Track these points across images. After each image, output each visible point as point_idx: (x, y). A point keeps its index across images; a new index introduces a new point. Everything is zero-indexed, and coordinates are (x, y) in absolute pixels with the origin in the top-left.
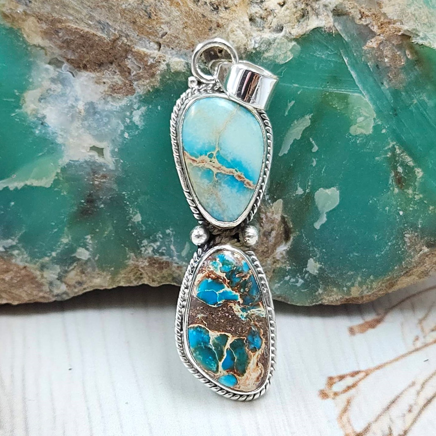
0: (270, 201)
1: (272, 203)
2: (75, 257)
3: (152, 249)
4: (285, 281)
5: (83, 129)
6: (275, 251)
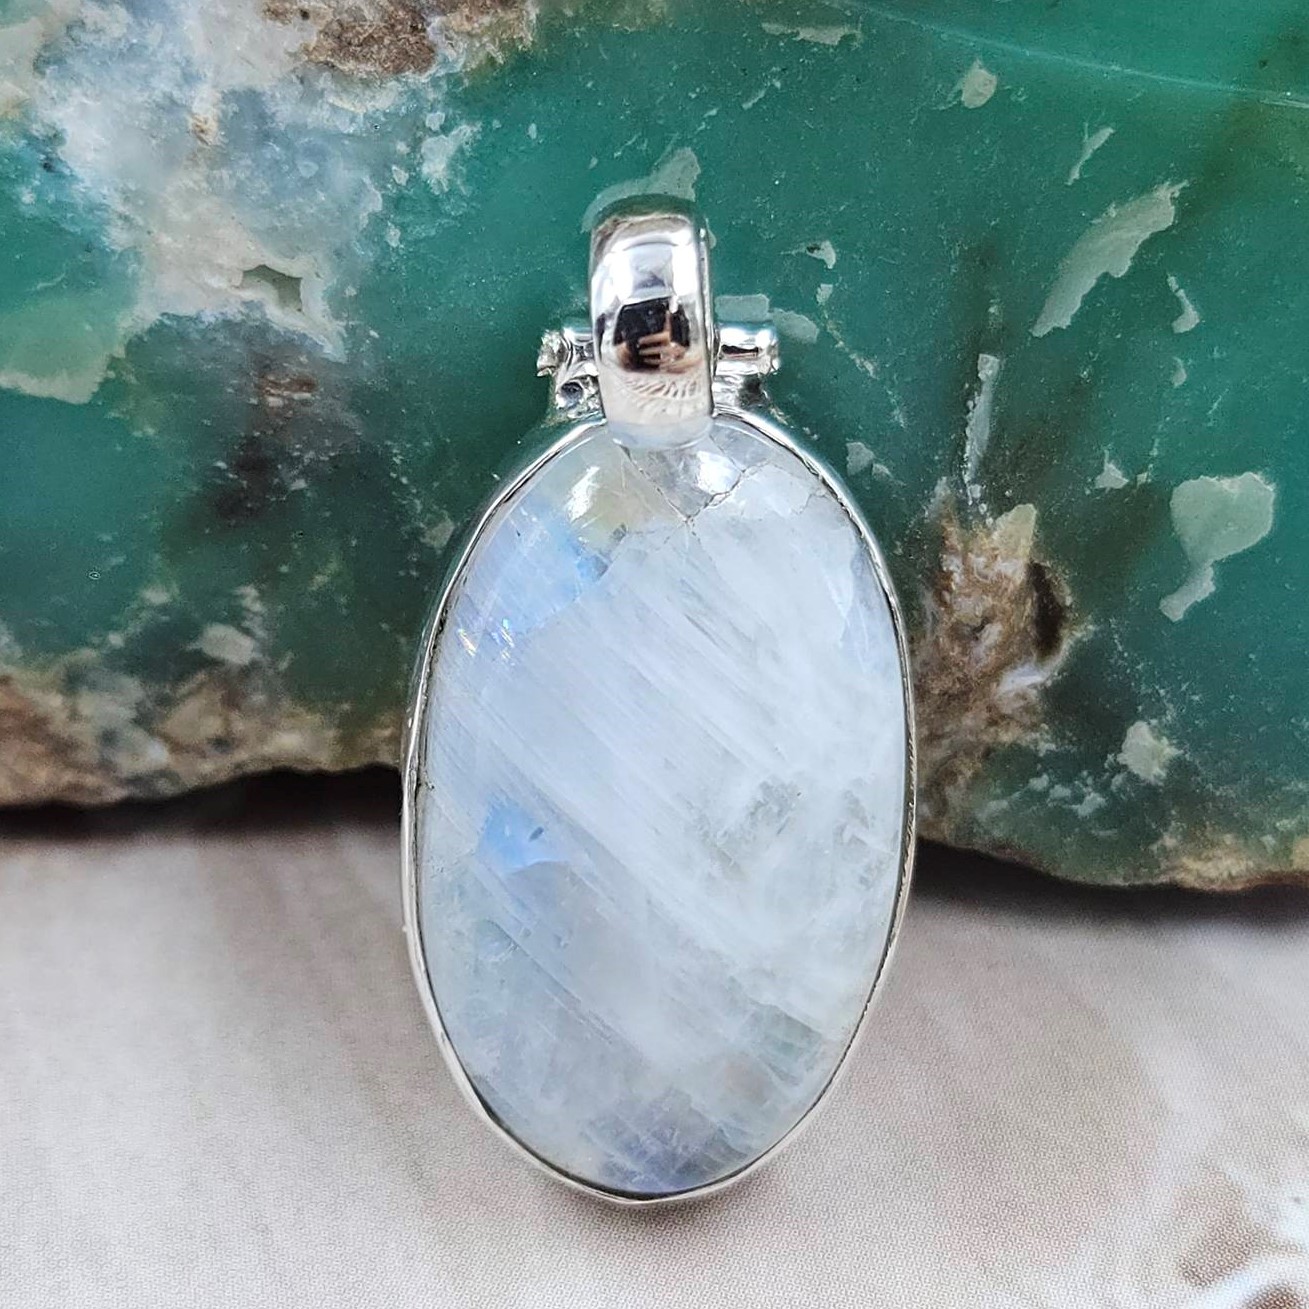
0: (983, 508)
1: (995, 519)
2: (199, 653)
4: (1029, 791)
5: (215, 198)
6: (998, 685)
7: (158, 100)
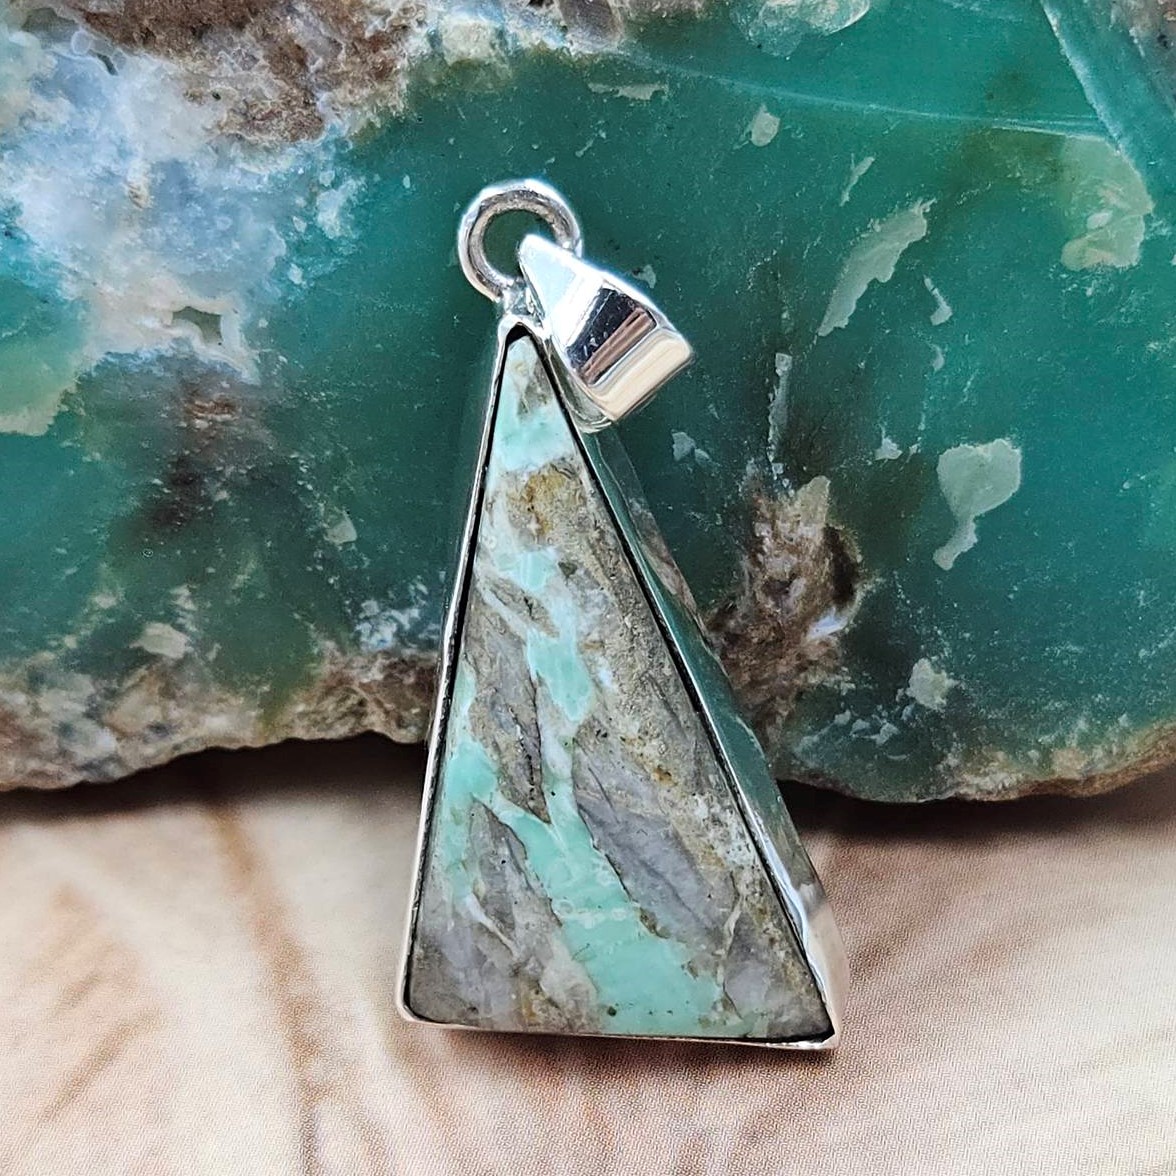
0: (786, 482)
1: (796, 490)
2: (140, 649)
3: (394, 628)
4: (836, 727)
5: (149, 252)
6: (805, 636)
7: (98, 173)
